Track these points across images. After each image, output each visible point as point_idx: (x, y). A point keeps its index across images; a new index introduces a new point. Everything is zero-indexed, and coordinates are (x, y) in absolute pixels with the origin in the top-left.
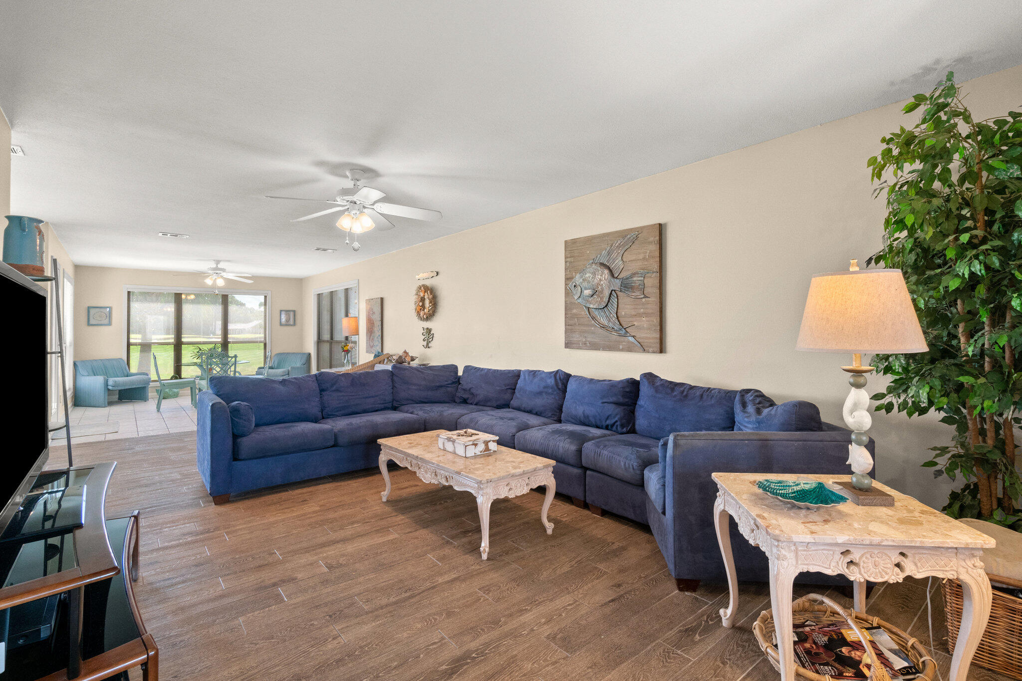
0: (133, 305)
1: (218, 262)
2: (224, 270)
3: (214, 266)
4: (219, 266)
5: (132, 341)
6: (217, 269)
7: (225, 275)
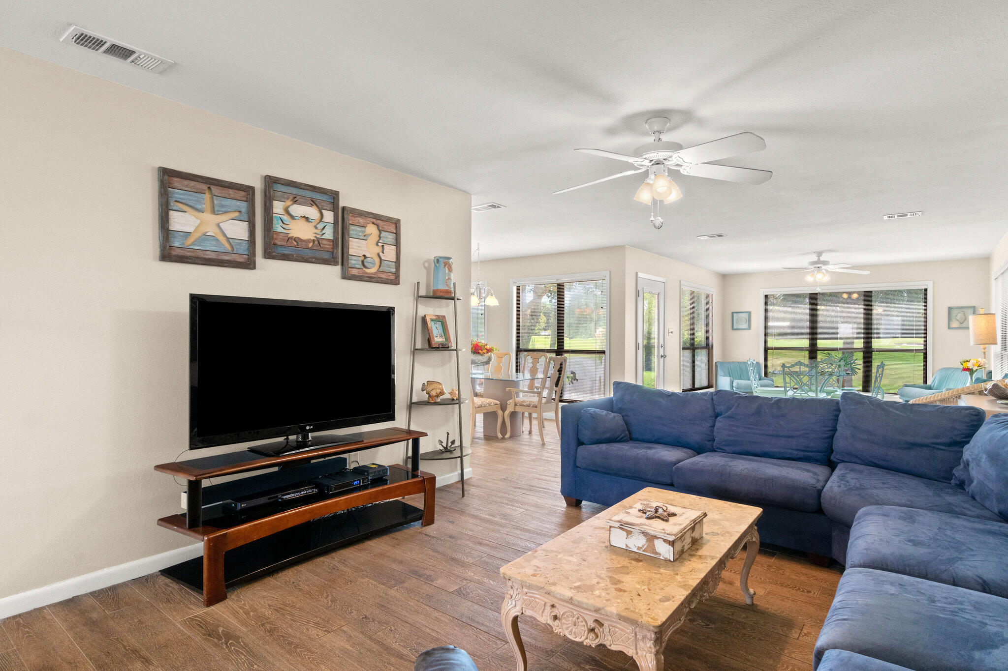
0: (770, 308)
1: (819, 254)
2: (825, 263)
3: (815, 259)
4: (822, 259)
5: (769, 345)
6: (819, 262)
7: (830, 268)
